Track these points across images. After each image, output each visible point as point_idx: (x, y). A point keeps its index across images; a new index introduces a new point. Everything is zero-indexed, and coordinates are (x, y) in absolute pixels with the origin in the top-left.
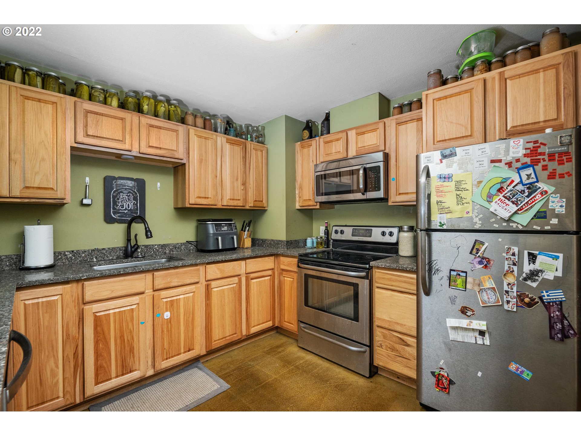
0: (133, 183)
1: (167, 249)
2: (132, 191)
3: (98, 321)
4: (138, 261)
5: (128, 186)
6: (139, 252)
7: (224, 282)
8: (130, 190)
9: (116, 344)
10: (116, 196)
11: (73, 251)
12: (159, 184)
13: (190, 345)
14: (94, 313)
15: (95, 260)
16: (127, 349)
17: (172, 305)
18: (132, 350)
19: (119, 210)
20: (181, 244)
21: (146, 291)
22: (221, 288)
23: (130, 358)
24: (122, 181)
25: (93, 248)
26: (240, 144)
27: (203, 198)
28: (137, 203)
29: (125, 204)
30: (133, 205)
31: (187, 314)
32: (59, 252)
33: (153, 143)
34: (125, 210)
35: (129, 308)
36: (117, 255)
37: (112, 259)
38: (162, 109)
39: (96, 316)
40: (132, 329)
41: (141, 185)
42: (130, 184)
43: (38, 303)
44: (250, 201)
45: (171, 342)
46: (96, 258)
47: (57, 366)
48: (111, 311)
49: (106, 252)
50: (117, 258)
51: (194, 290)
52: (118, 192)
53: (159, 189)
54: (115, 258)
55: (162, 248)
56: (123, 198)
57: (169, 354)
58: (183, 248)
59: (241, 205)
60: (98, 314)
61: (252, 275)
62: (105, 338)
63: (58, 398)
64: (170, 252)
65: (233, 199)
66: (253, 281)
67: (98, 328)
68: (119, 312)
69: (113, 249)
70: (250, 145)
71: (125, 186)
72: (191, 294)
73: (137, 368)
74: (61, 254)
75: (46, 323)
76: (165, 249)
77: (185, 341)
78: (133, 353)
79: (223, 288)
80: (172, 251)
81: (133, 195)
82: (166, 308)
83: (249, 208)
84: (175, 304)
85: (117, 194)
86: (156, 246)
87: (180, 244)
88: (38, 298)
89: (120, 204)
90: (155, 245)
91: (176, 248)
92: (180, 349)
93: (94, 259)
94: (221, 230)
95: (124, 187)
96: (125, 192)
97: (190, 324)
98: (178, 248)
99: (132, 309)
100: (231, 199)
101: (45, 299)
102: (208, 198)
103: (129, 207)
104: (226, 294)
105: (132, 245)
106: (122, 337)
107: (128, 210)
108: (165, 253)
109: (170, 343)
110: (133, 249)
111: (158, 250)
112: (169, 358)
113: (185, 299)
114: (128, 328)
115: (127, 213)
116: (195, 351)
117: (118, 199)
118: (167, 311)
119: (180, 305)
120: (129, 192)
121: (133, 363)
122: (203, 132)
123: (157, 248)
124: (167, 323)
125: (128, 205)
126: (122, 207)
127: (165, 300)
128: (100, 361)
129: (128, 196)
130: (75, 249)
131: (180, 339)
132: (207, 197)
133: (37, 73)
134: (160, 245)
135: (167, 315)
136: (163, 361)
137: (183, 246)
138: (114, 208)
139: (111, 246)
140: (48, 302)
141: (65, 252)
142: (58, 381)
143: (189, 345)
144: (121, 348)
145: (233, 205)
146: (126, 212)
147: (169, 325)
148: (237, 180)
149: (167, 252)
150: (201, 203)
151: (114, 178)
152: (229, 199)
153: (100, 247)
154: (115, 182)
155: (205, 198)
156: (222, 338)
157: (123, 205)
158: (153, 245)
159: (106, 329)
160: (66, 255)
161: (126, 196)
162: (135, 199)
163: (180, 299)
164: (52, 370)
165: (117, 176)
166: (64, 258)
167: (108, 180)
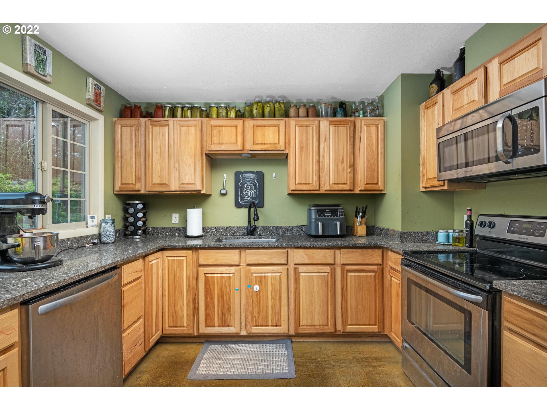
0: (254, 175)
1: (280, 230)
2: (253, 182)
3: (208, 281)
4: (255, 239)
5: (250, 178)
6: (258, 231)
7: (314, 269)
8: (252, 182)
9: (218, 301)
10: (242, 187)
11: (215, 227)
12: (274, 174)
13: (277, 321)
14: (205, 273)
15: (229, 235)
16: (226, 307)
17: (261, 280)
18: (229, 309)
19: (244, 197)
20: (293, 227)
21: (241, 264)
22: (310, 274)
23: (228, 315)
24: (246, 175)
25: (228, 226)
26: (347, 123)
27: (304, 184)
28: (257, 191)
29: (248, 192)
30: (254, 193)
31: (274, 291)
32: (208, 227)
33: (259, 140)
34: (248, 197)
35: (227, 275)
36: (243, 232)
37: (239, 235)
38: (267, 110)
39: (206, 276)
40: (229, 292)
41: (260, 177)
42: (252, 176)
43: (174, 259)
44: (359, 185)
45: (260, 313)
46: (229, 233)
47: (183, 305)
48: (216, 275)
49: (235, 230)
50: (243, 235)
51: (281, 271)
52: (244, 183)
53: (274, 179)
54: (241, 234)
55: (276, 230)
56: (247, 188)
57: (258, 323)
58: (294, 231)
59: (348, 189)
60: (207, 275)
61: (348, 267)
62: (211, 294)
63: (184, 326)
64: (283, 233)
65: (338, 184)
66: (349, 274)
67: (207, 286)
68: (221, 276)
69: (240, 227)
70: (360, 121)
71: (248, 178)
72: (279, 274)
73: (233, 325)
74: (209, 228)
75: (178, 274)
76: (279, 231)
77: (272, 316)
78: (230, 312)
79: (312, 274)
80: (285, 233)
81: (254, 185)
82: (256, 282)
83: (359, 192)
84: (263, 280)
85: (243, 185)
86: (272, 228)
87: (292, 227)
88: (175, 257)
89: (245, 193)
90: (271, 227)
91: (288, 230)
92: (267, 321)
93: (228, 234)
94: (324, 215)
95: (248, 179)
96: (248, 183)
97: (277, 302)
98: (290, 231)
99: (230, 277)
100: (335, 184)
101: (178, 258)
102: (309, 184)
103: (251, 195)
104: (315, 282)
105: (252, 225)
106: (222, 296)
107: (251, 197)
108: (279, 234)
109: (259, 313)
110: (251, 229)
111: (273, 231)
112: (259, 326)
113: (273, 277)
114: (227, 291)
115: (250, 200)
116: (282, 328)
117: (244, 189)
118: (256, 284)
119: (267, 282)
120: (251, 183)
121: (230, 319)
122: (305, 120)
123: (272, 230)
124: (257, 295)
125: (251, 193)
126: (246, 195)
127: (255, 275)
128: (208, 310)
129: (250, 186)
130: (217, 226)
131: (268, 312)
132: (308, 183)
133: (188, 108)
134: (274, 227)
135: (256, 288)
136: (254, 326)
137: (295, 230)
138: (241, 196)
139: (239, 225)
140: (179, 260)
141: (211, 228)
142: (184, 315)
143: (276, 320)
144: (222, 305)
145: (337, 189)
146: (249, 198)
147: (258, 297)
148: (343, 162)
149: (280, 233)
150: (301, 189)
151: (241, 173)
152: (332, 184)
153: (232, 226)
154: (241, 176)
155: (306, 184)
156: (311, 325)
157: (247, 194)
158: (269, 226)
159: (212, 287)
160: (212, 230)
161: (249, 186)
162: (255, 188)
163: (267, 276)
164: (181, 307)
165: (242, 171)
166: (210, 231)
167: (237, 175)
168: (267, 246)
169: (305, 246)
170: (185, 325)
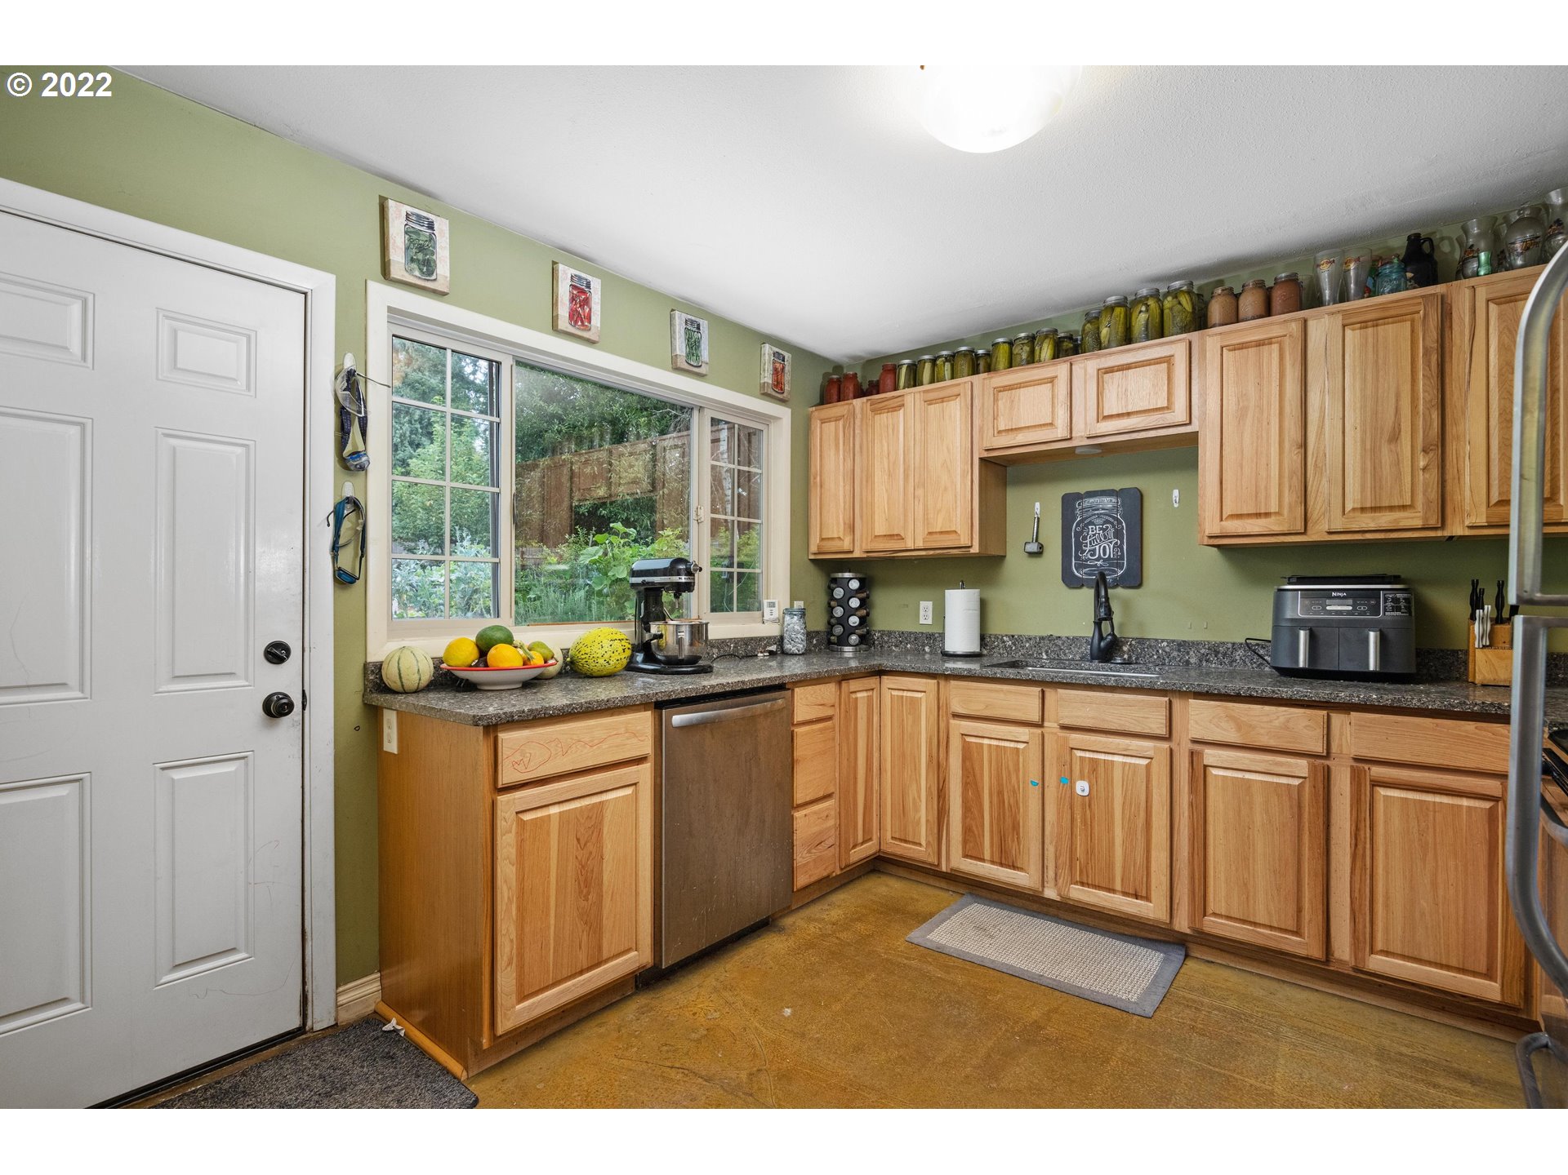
0: (1114, 500)
1: (1191, 653)
2: (1111, 519)
3: (968, 753)
5: (1103, 509)
6: (1124, 652)
7: (1252, 760)
8: (1107, 518)
9: (991, 802)
10: (1082, 532)
11: (1013, 636)
12: (1176, 493)
13: (1137, 883)
14: (962, 735)
15: (1045, 657)
16: (1009, 821)
17: (1093, 770)
18: (1016, 827)
19: (1087, 561)
20: (1234, 644)
21: (1046, 724)
22: (1239, 775)
23: (1014, 841)
24: (1092, 500)
25: (1045, 634)
26: (1416, 309)
27: (1249, 516)
28: (1122, 543)
29: (1097, 547)
30: (1114, 547)
31: (1131, 804)
32: (995, 635)
34: (1098, 559)
35: (1012, 745)
36: (1082, 653)
37: (1073, 660)
38: (1140, 320)
39: (964, 742)
40: (1016, 787)
41: (1134, 505)
42: (1108, 502)
43: (902, 697)
44: (1467, 508)
45: (1092, 852)
46: (1047, 652)
47: (919, 797)
48: (986, 741)
49: (1063, 644)
50: (1082, 659)
51: (1150, 753)
52: (1086, 524)
53: (1176, 505)
54: (1078, 658)
55: (1179, 651)
56: (1094, 535)
57: (1088, 876)
58: (1238, 657)
59: (1419, 523)
60: (968, 739)
61: (1377, 771)
62: (976, 784)
63: (920, 845)
64: (1201, 661)
65: (1375, 509)
66: (1382, 792)
67: (968, 763)
68: (997, 746)
69: (1075, 640)
70: (1468, 293)
71: (1098, 510)
72: (1144, 762)
73: (1025, 867)
74: (998, 638)
75: (909, 728)
76: (1188, 653)
77: (1124, 867)
78: (1018, 834)
79: (1248, 776)
80: (1207, 661)
81: (1114, 526)
82: (1081, 771)
83: (1468, 532)
84: (1101, 769)
85: (1083, 528)
86: (1165, 644)
87: (1230, 646)
88: (904, 690)
89: (1088, 549)
90: (1163, 641)
91: (1217, 653)
92: (1112, 879)
93: (1044, 654)
94: (1324, 609)
95: (1096, 512)
96: (1098, 521)
97: (1139, 832)
98: (1225, 655)
99: (1017, 749)
100: (1363, 510)
101: (909, 694)
102: (1267, 515)
103: (1105, 554)
104: (1258, 799)
105: (1104, 635)
106: (1000, 793)
107: (1105, 560)
108: (1188, 663)
109: (1090, 852)
110: (1102, 644)
111: (1169, 655)
112: (1088, 885)
113: (1127, 768)
114: (1010, 783)
115: (1101, 566)
116: (1151, 905)
117: (1085, 538)
118: (1082, 778)
119: (1112, 778)
120: (1107, 522)
121: (1017, 850)
122: (1259, 327)
123: (1167, 649)
124: (1083, 805)
125: (1104, 548)
126: (1092, 555)
127: (1079, 754)
128: (968, 819)
129: (1104, 530)
130: (1016, 633)
131: (1114, 854)
132: (1262, 511)
134: (1173, 641)
135: (1082, 787)
136: (1076, 883)
137: (1240, 652)
138: (1077, 558)
139: (1071, 634)
140: (912, 698)
141: (1003, 636)
142: (920, 818)
143: (1134, 881)
144: (999, 814)
145: (1372, 526)
146: (1099, 563)
147: (1088, 812)
148: (1395, 437)
149: (1192, 661)
150: (1240, 531)
151: (1078, 496)
152: (1354, 509)
153: (1056, 634)
154: (1079, 505)
155: (1258, 515)
157: (1094, 550)
158: (1156, 640)
159: (977, 768)
160: (1004, 642)
161: (1101, 529)
162: (1118, 534)
163: (1112, 762)
164: (914, 799)
165: (1082, 492)
166: (1001, 645)
167: (1069, 502)
168: (1109, 684)
169: (1223, 691)
170: (924, 843)
